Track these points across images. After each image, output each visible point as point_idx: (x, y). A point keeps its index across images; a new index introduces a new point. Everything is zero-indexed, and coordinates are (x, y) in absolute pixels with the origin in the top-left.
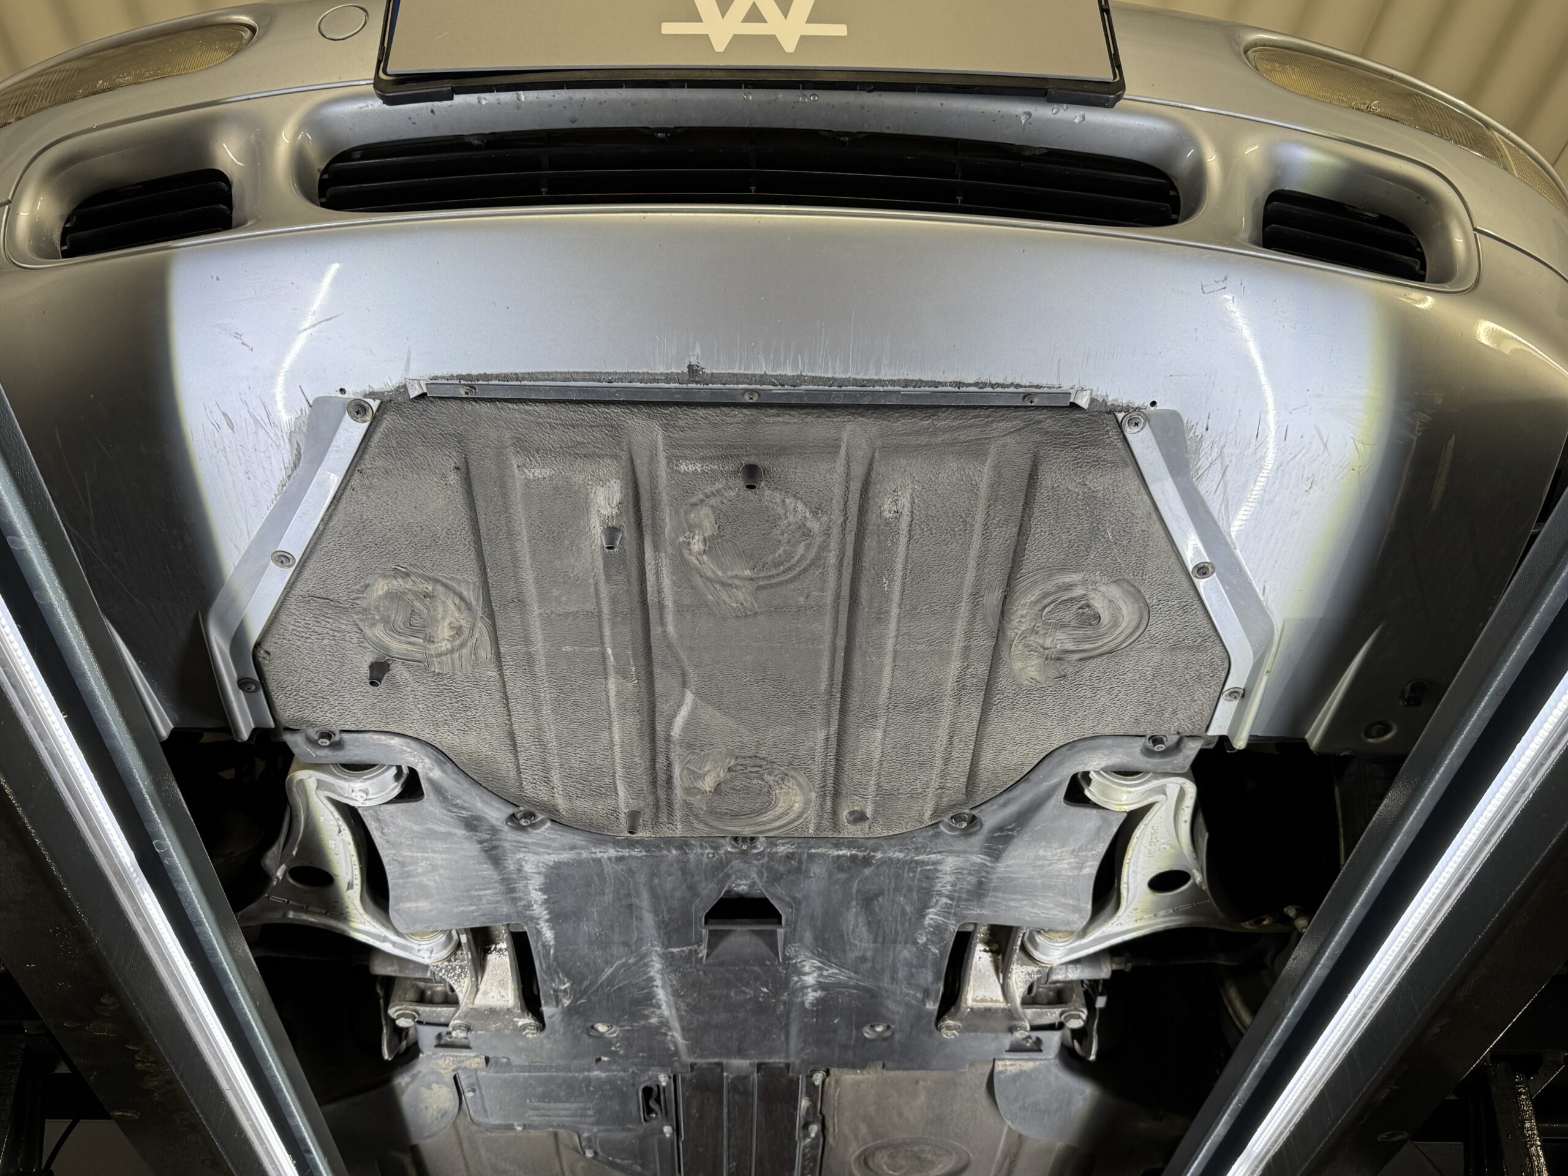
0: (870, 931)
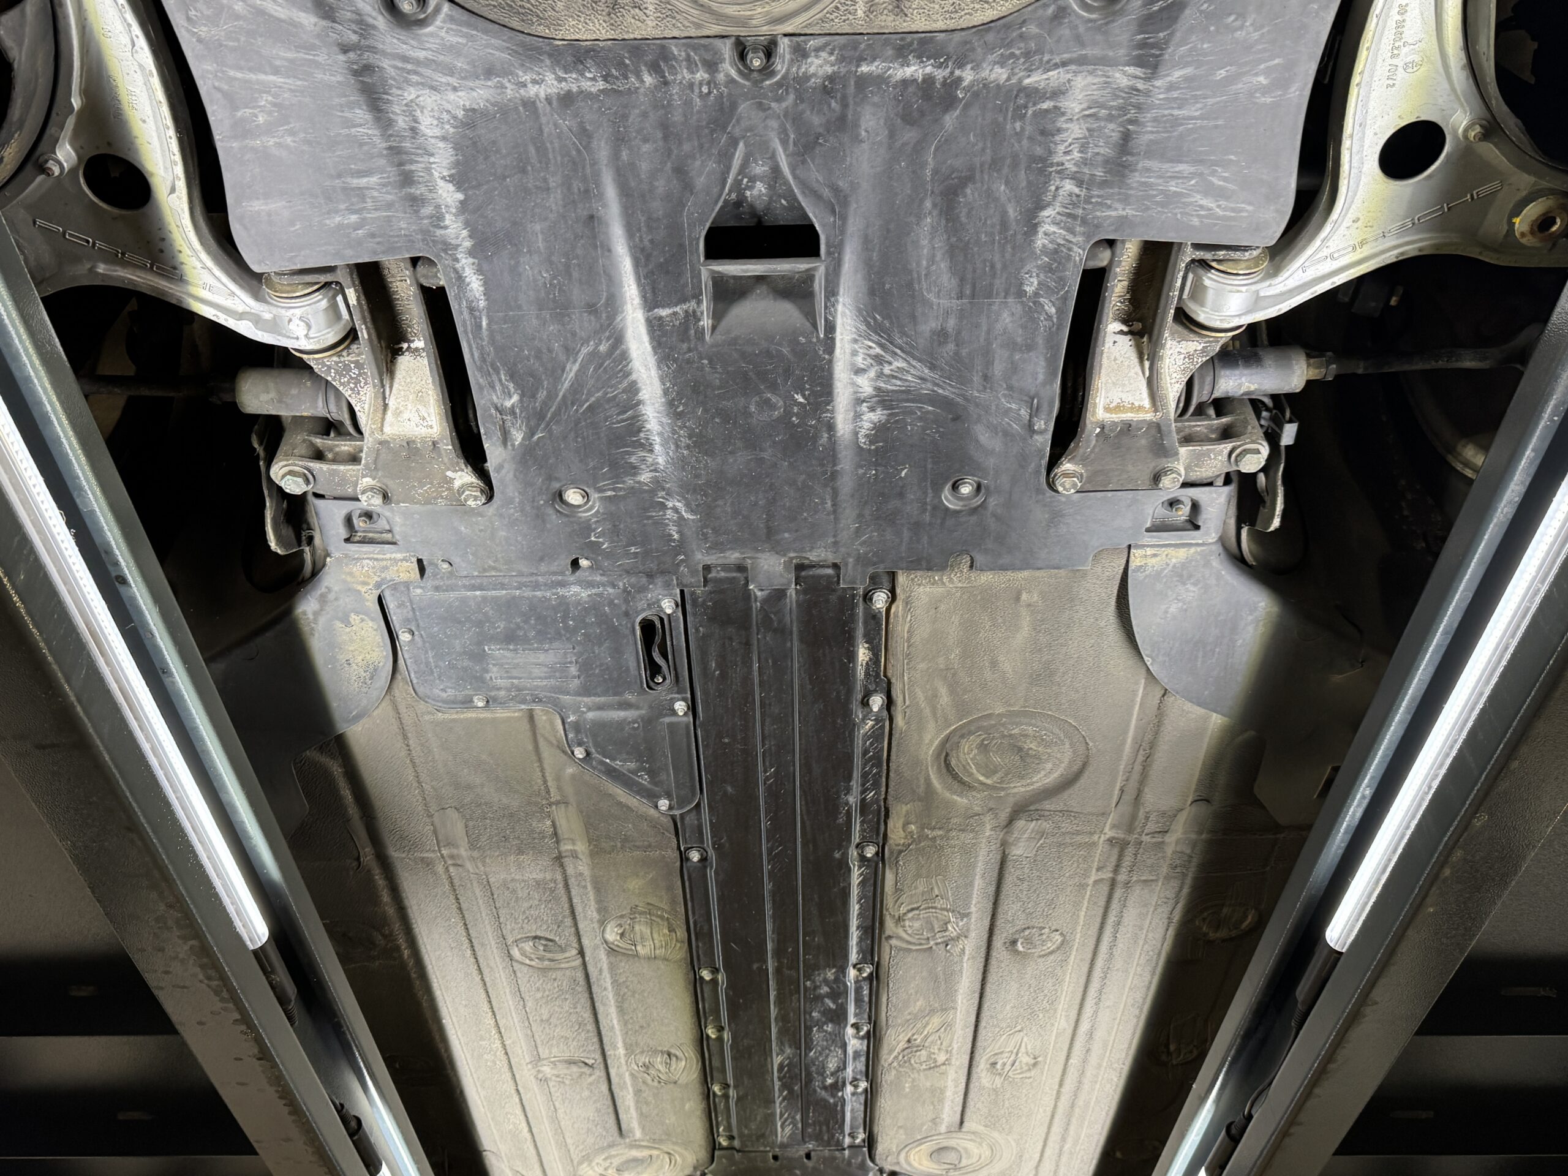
0: (953, 270)
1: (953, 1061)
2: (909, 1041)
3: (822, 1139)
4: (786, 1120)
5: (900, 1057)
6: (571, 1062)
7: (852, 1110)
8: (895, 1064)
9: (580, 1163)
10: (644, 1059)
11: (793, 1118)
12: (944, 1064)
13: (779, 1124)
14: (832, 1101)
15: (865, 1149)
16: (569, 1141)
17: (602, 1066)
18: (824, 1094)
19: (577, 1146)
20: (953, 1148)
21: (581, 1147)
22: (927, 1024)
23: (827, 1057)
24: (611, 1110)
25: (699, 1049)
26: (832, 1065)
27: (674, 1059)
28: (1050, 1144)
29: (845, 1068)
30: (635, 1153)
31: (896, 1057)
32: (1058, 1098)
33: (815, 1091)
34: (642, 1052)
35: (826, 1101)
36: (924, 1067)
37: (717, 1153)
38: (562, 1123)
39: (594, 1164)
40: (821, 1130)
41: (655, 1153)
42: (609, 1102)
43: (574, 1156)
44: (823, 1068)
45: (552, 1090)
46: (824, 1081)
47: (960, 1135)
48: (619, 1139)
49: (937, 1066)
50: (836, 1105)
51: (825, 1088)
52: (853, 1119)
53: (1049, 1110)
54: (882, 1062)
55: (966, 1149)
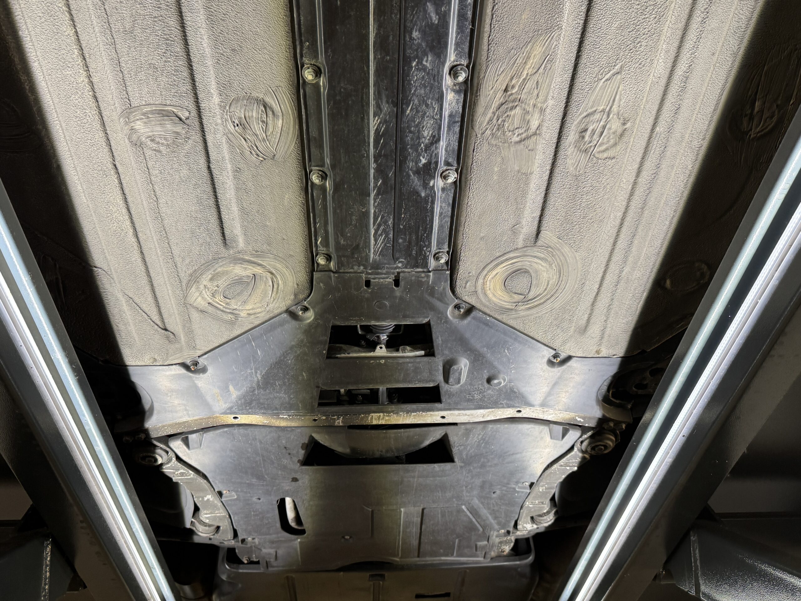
1: (544, 129)
2: (506, 90)
3: (410, 255)
4: (379, 225)
5: (495, 121)
6: (164, 114)
7: (441, 214)
8: (488, 132)
9: (189, 285)
10: (239, 112)
11: (386, 222)
12: (535, 134)
13: (372, 232)
14: (423, 195)
15: (448, 272)
16: (176, 252)
17: (197, 123)
18: (416, 181)
19: (183, 259)
20: (527, 272)
21: (187, 261)
22: (528, 58)
23: (423, 117)
24: (212, 202)
25: (295, 97)
26: (427, 133)
27: (270, 113)
28: (612, 266)
29: (439, 140)
30: (239, 271)
31: (491, 120)
32: (632, 194)
33: (409, 176)
34: (237, 100)
35: (418, 194)
36: (516, 139)
37: (316, 275)
38: (166, 222)
39: (202, 287)
40: (410, 242)
41: (258, 270)
42: (209, 189)
43: (182, 275)
44: (419, 138)
45: (150, 164)
46: (418, 161)
47: (535, 251)
48: (224, 250)
49: (528, 137)
50: (427, 202)
51: (417, 172)
52: (441, 227)
53: (620, 214)
54: (476, 128)
55: (536, 271)
